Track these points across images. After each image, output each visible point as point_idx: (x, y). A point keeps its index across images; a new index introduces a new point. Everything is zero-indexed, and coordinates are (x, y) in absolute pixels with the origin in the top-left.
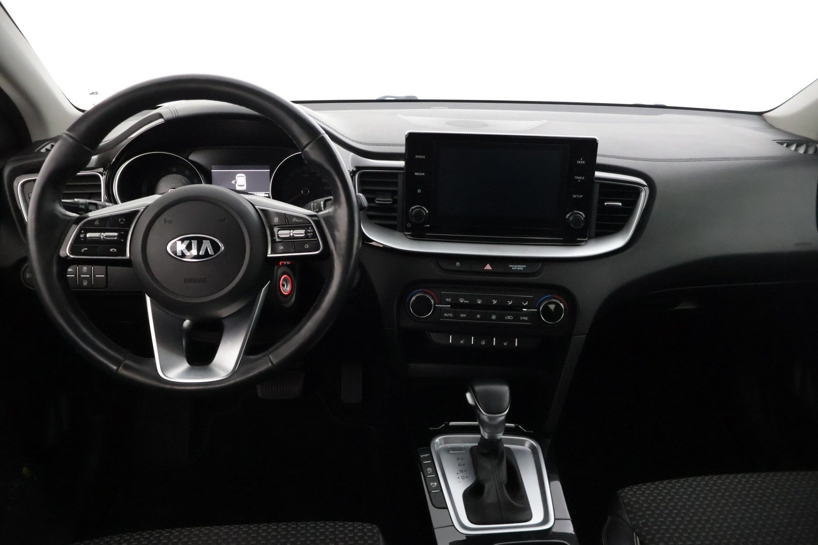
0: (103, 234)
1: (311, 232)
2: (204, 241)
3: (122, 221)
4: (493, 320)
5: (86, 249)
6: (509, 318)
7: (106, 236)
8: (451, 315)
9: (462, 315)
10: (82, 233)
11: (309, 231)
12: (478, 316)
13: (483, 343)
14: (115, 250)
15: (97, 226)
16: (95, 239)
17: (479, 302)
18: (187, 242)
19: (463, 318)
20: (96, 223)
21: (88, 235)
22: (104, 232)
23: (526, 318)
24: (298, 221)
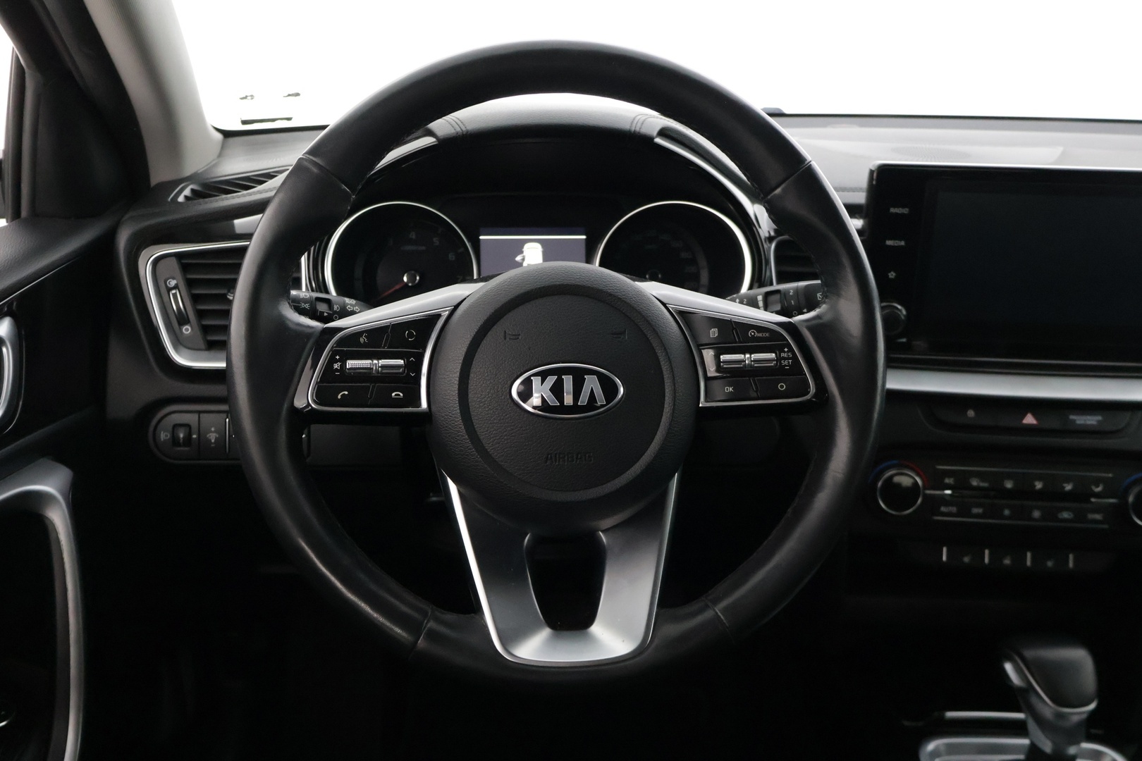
0: (375, 362)
1: (788, 359)
2: (585, 377)
3: (410, 335)
4: (1035, 520)
5: (346, 393)
6: (1066, 515)
7: (383, 367)
8: (954, 509)
9: (976, 511)
10: (336, 361)
11: (783, 355)
12: (1007, 512)
13: (1007, 561)
14: (401, 395)
15: (365, 345)
16: (360, 373)
17: (1009, 485)
18: (551, 380)
19: (977, 516)
20: (362, 340)
21: (351, 364)
22: (378, 359)
23: (1098, 517)
24: (760, 335)
